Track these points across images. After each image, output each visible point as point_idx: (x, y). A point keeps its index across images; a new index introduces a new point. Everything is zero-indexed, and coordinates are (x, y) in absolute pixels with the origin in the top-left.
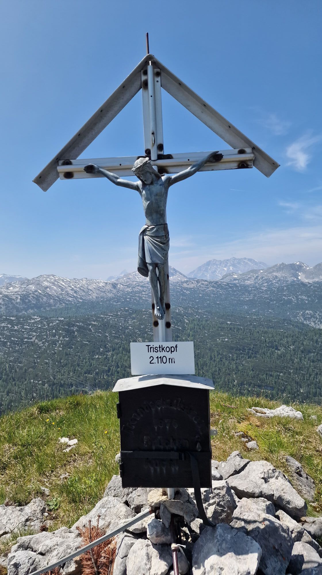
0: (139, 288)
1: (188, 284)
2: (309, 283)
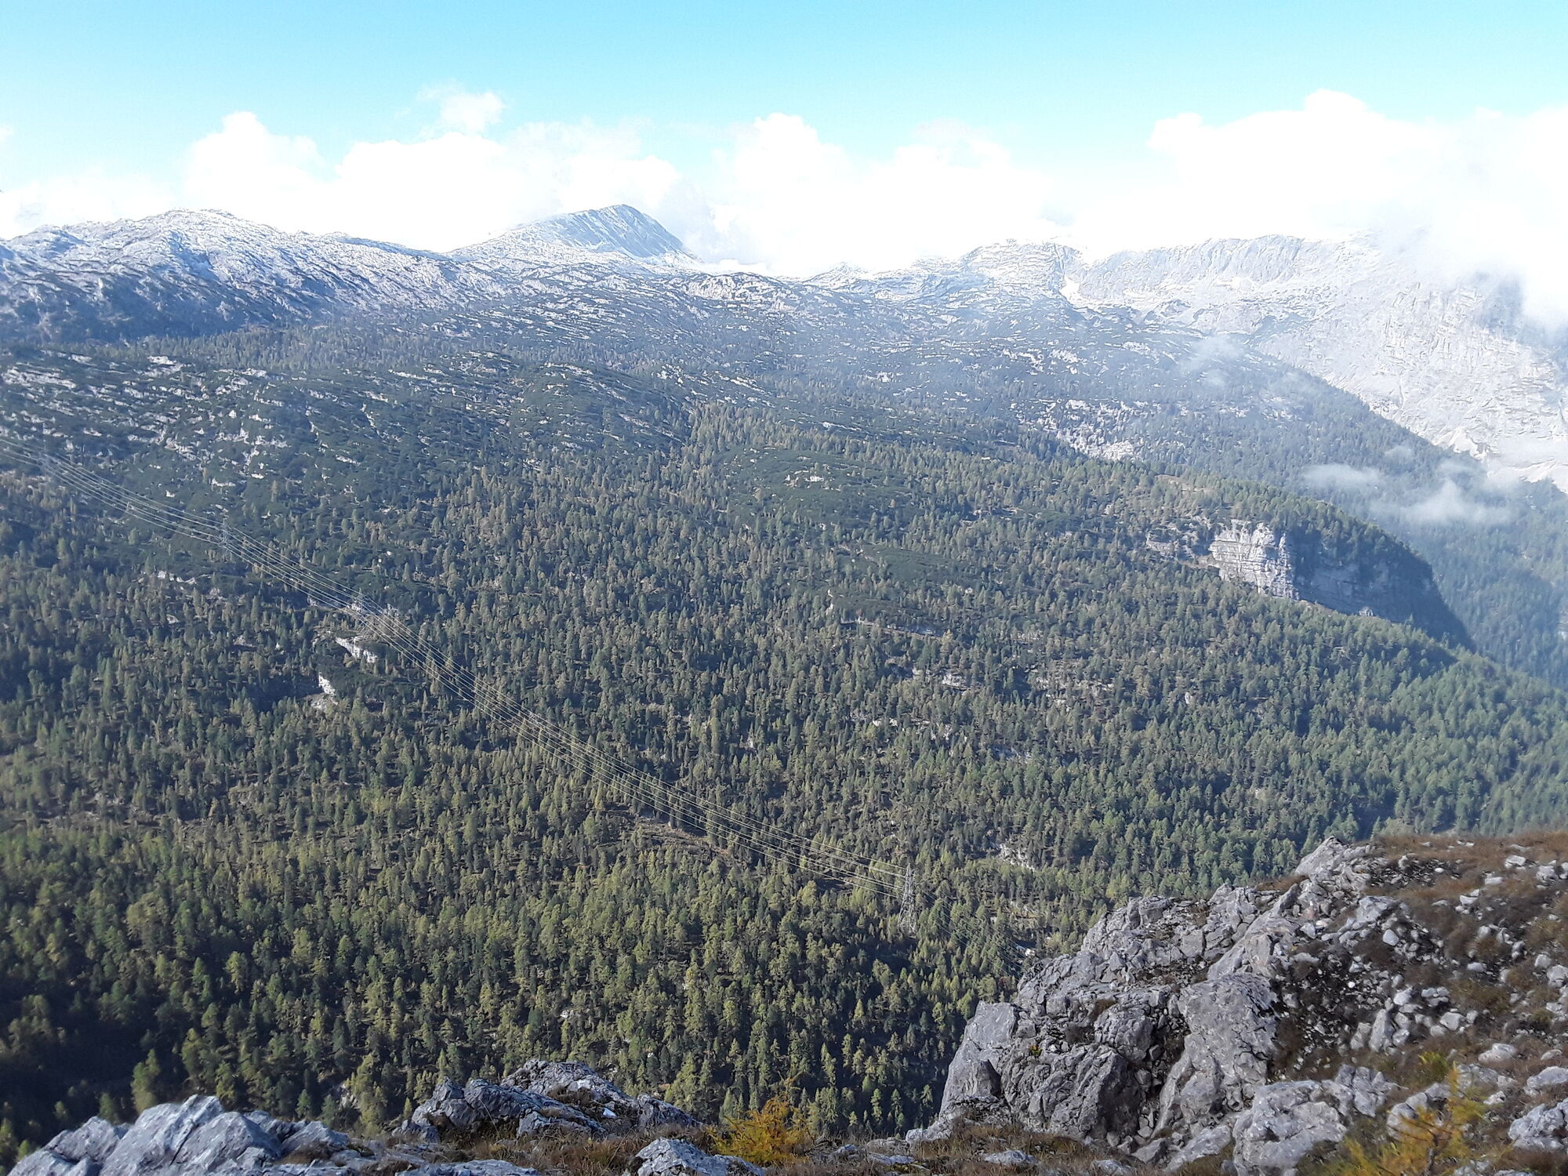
0: (537, 285)
1: (706, 286)
2: (1090, 311)
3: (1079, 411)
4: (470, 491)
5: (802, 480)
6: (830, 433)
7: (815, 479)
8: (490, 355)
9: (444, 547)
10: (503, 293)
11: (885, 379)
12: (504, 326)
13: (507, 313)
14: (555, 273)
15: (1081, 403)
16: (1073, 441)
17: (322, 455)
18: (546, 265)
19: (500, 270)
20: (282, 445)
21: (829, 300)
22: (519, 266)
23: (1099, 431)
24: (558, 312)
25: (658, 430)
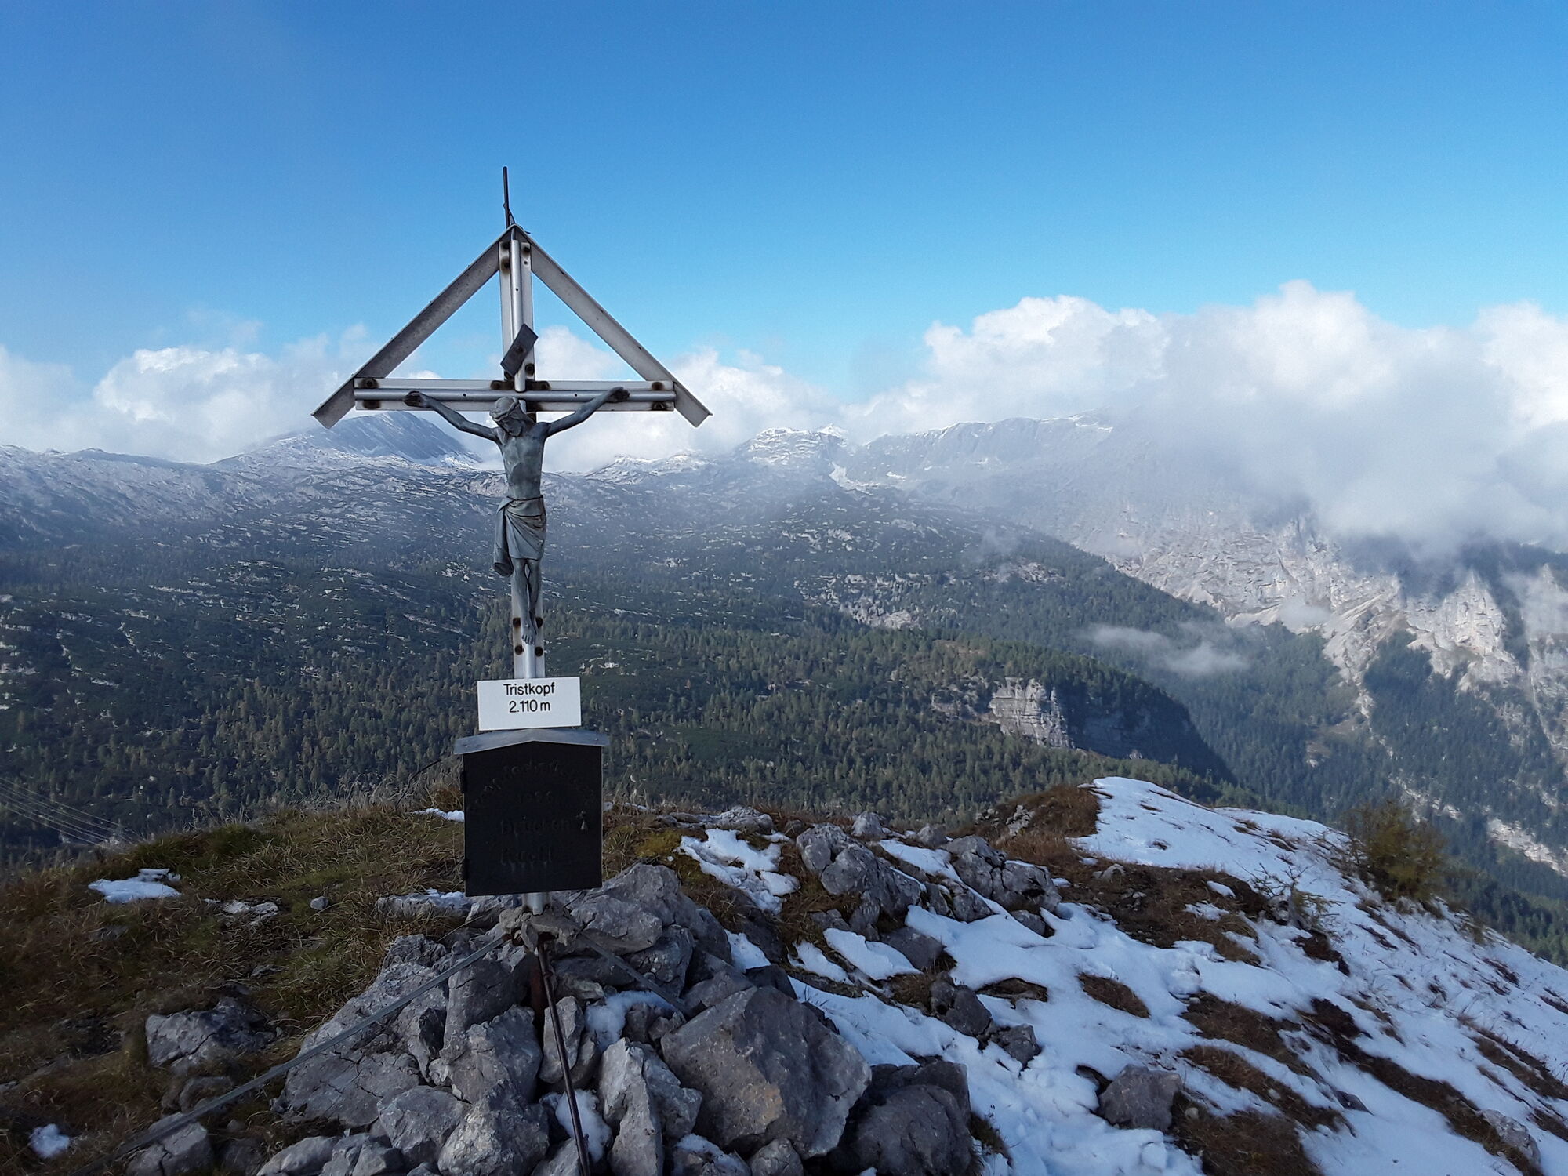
0: (311, 491)
1: (488, 485)
2: (860, 493)
3: (858, 585)
4: (242, 705)
5: (597, 667)
6: (622, 620)
7: (610, 665)
8: (262, 563)
9: (214, 767)
10: (274, 501)
11: (673, 564)
12: (276, 533)
13: (277, 520)
14: (329, 479)
15: (859, 578)
16: (856, 613)
17: (76, 678)
18: (320, 471)
19: (270, 478)
20: (30, 672)
21: (612, 492)
22: (291, 474)
23: (877, 602)
24: (334, 516)
25: (445, 628)
